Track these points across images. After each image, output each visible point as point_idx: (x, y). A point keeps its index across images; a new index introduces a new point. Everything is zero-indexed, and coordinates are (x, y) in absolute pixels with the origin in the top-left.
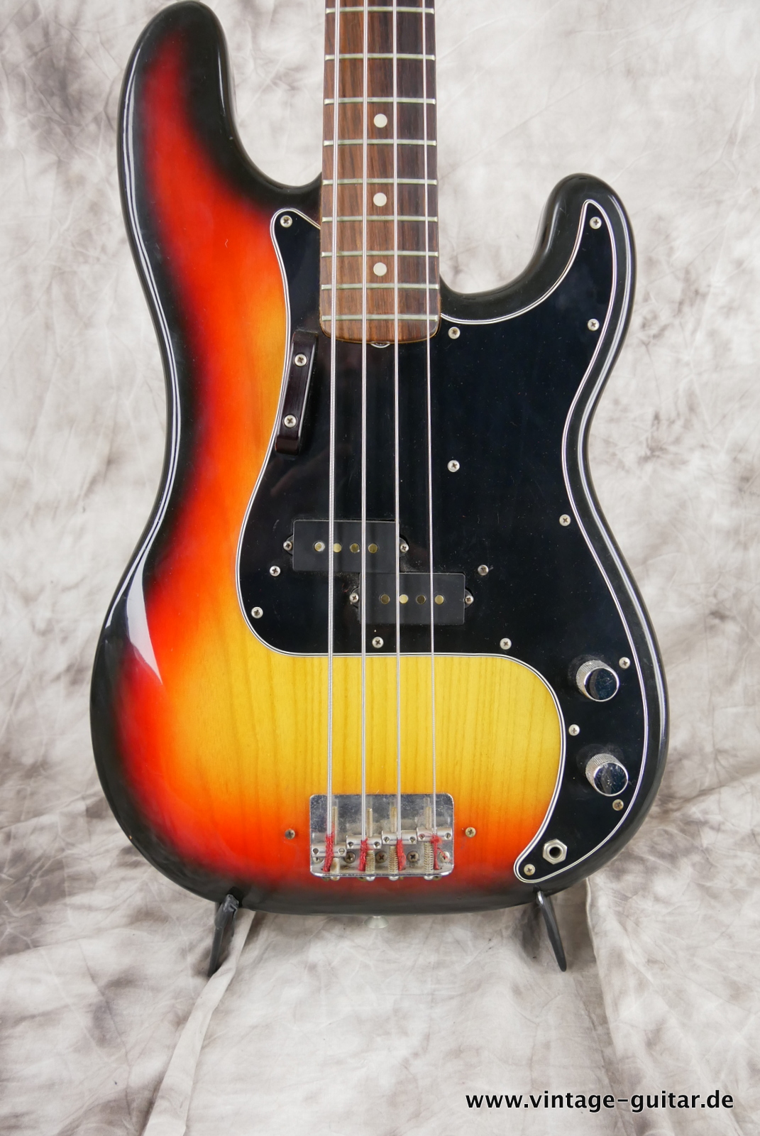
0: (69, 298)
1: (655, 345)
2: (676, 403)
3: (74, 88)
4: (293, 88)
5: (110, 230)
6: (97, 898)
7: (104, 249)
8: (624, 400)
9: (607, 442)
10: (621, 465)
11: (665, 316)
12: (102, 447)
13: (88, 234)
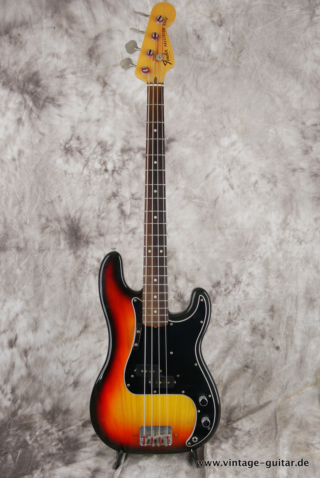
0: (76, 286)
1: (228, 295)
2: (235, 309)
3: (79, 234)
4: (134, 233)
5: (87, 268)
6: (88, 449)
7: (85, 273)
8: (221, 309)
9: (216, 320)
10: (220, 326)
11: (231, 288)
12: (83, 323)
13: (81, 269)
